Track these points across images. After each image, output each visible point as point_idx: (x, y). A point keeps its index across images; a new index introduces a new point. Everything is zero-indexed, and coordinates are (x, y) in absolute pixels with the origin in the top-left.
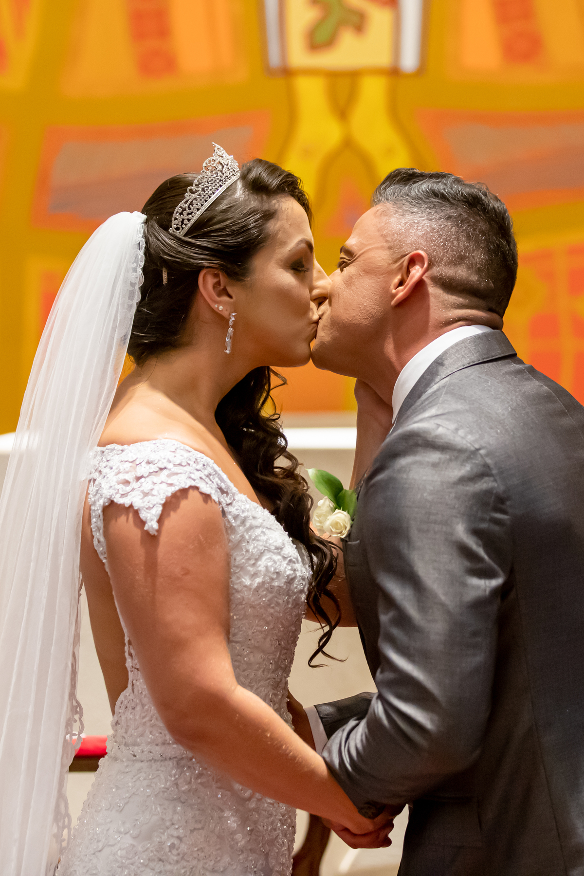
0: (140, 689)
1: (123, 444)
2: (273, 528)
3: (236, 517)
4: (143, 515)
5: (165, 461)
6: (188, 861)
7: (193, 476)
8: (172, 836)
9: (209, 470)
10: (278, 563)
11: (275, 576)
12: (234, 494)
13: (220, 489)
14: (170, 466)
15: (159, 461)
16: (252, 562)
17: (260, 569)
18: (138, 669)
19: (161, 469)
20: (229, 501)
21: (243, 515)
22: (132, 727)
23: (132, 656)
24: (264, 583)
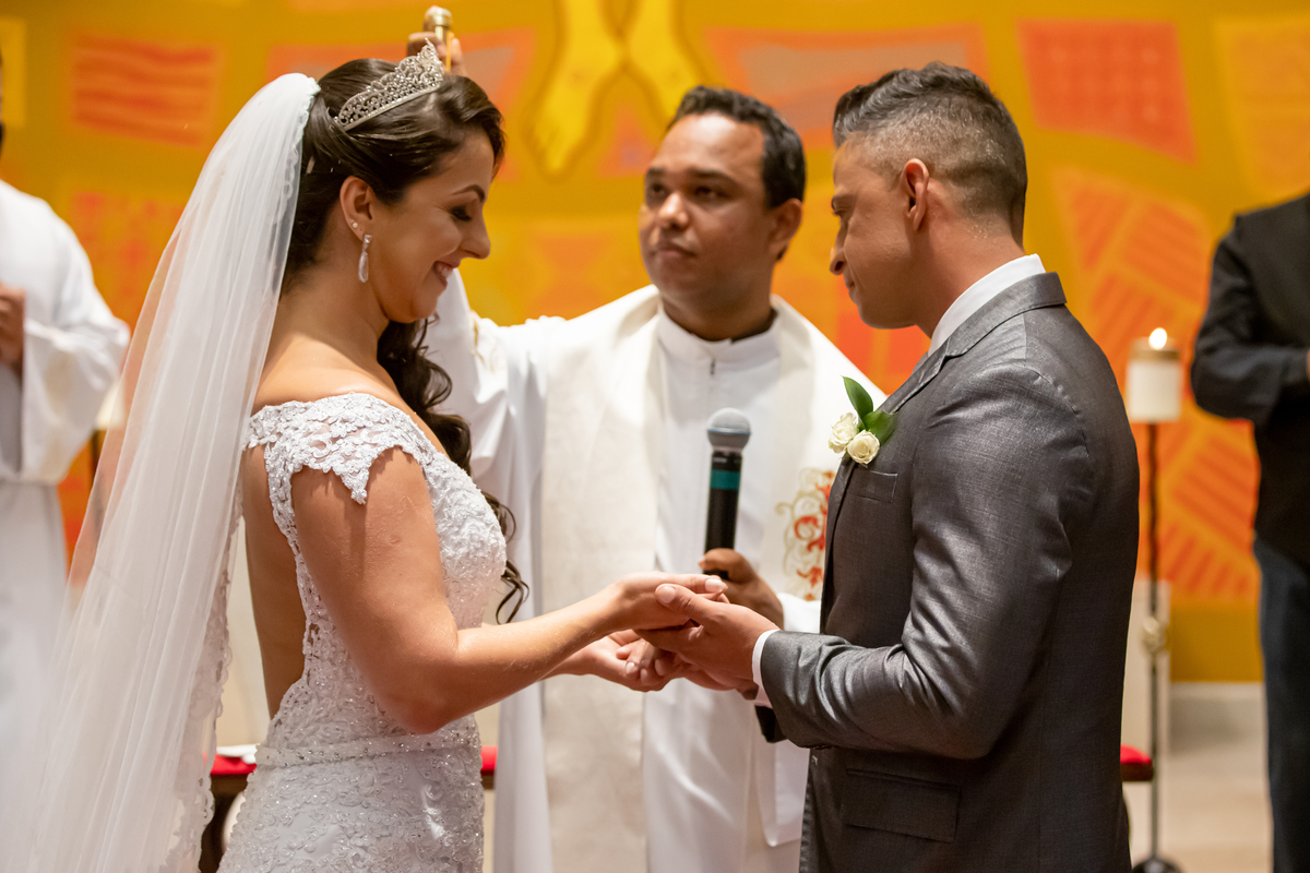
0: (318, 680)
1: (305, 401)
3: (437, 479)
4: (348, 481)
5: (363, 419)
7: (394, 435)
8: (355, 846)
9: (406, 427)
12: (432, 453)
13: (419, 447)
14: (368, 424)
15: (356, 418)
16: (456, 529)
17: (464, 537)
18: (318, 657)
19: (359, 428)
20: (428, 461)
21: (444, 476)
22: (302, 724)
23: (312, 643)
24: (468, 554)
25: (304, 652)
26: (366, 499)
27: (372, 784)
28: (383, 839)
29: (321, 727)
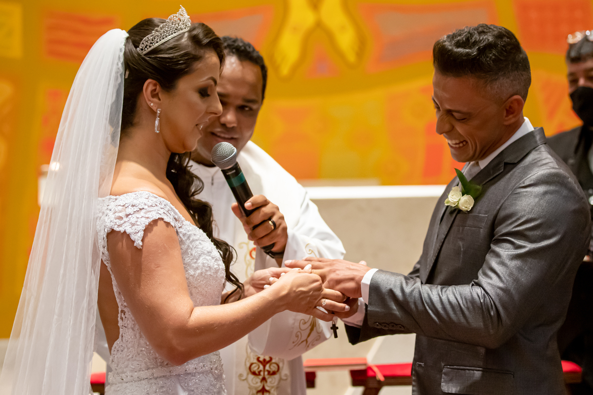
0: (127, 339)
1: (116, 196)
2: (205, 240)
3: (184, 235)
4: (133, 237)
5: (143, 204)
7: (159, 212)
9: (168, 208)
10: (209, 261)
11: (208, 269)
12: (182, 222)
13: (175, 218)
14: (146, 207)
15: (139, 204)
16: (195, 261)
17: (199, 264)
18: (126, 327)
19: (141, 209)
20: (180, 226)
21: (189, 233)
23: (122, 320)
24: (202, 273)
25: (119, 325)
26: (142, 246)
29: (130, 363)
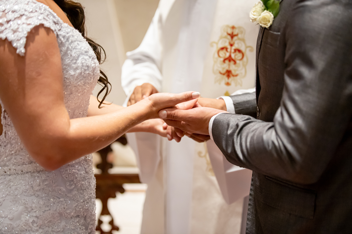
0: (10, 136)
2: (82, 41)
3: (64, 37)
4: (15, 45)
5: (23, 10)
6: (43, 229)
7: (40, 18)
8: (32, 216)
9: (47, 13)
10: (87, 60)
11: (86, 68)
12: (61, 24)
13: (54, 22)
14: (26, 13)
16: (75, 61)
17: (79, 65)
18: (9, 125)
19: (21, 15)
20: (59, 28)
21: (67, 35)
22: (4, 156)
23: (6, 119)
24: (81, 73)
25: (2, 123)
26: (25, 53)
27: (40, 185)
28: (46, 212)
29: (13, 158)
